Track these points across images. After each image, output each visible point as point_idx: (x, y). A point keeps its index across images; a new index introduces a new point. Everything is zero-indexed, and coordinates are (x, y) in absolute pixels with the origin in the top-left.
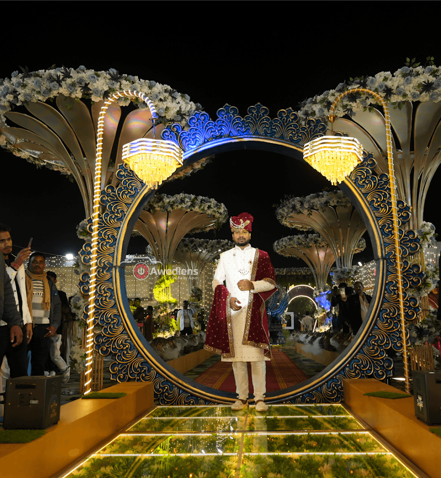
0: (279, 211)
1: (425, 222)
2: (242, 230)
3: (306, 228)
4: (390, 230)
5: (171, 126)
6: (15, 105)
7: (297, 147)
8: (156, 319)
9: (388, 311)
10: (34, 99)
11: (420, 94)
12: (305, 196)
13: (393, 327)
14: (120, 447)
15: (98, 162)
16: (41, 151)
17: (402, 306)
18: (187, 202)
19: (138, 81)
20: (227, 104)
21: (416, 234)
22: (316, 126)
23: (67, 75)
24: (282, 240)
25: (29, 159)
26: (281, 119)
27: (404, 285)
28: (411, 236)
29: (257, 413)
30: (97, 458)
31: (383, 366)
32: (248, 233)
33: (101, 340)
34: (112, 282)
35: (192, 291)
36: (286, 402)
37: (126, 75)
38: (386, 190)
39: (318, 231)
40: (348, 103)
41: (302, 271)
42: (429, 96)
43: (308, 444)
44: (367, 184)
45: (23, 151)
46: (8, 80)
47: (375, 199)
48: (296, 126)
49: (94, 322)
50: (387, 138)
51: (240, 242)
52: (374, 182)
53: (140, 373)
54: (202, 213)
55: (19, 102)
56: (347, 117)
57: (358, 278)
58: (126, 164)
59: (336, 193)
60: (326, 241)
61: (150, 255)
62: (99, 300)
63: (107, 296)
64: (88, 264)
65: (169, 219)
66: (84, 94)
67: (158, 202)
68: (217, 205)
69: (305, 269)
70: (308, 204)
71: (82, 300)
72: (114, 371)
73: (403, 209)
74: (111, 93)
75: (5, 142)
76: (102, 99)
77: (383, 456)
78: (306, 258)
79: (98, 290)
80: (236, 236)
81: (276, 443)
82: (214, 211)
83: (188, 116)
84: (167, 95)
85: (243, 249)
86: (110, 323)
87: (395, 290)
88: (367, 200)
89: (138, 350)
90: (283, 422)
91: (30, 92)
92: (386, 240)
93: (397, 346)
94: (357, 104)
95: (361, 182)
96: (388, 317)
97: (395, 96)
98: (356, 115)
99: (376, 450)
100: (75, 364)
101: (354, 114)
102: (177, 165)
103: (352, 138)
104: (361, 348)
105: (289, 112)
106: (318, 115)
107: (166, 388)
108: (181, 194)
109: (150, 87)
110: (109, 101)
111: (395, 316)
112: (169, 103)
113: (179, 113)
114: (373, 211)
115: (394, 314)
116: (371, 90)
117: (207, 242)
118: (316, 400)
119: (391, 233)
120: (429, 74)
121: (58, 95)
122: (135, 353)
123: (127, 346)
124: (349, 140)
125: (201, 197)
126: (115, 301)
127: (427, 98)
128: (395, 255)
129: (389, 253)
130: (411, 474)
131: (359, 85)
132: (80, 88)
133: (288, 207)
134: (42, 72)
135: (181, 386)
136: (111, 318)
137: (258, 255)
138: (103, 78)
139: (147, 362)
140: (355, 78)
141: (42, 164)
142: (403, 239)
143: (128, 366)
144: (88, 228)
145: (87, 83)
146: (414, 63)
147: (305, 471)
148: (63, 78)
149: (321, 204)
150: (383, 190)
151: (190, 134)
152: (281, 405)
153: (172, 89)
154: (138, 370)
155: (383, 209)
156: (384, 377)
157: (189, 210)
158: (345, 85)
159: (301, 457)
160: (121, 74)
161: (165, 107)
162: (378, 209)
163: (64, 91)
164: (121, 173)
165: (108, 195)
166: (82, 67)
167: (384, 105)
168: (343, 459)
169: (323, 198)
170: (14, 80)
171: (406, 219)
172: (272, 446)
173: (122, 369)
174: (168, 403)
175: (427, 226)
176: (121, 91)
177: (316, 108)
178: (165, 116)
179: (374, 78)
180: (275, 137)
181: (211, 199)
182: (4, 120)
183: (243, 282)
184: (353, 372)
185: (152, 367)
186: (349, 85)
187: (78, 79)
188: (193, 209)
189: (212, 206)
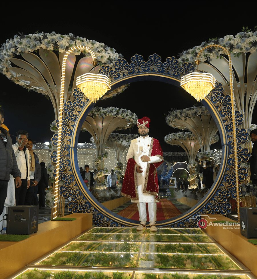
0: (168, 118)
1: (252, 124)
2: (144, 127)
3: (183, 128)
4: (231, 128)
5: (104, 67)
6: (16, 54)
7: (177, 79)
8: (96, 179)
9: (229, 175)
10: (26, 51)
11: (251, 48)
12: (183, 109)
13: (231, 185)
14: (72, 248)
15: (62, 87)
16: (31, 81)
17: (237, 173)
18: (114, 112)
19: (85, 40)
20: (137, 54)
21: (247, 131)
22: (188, 67)
23: (45, 37)
24: (170, 135)
25: (24, 86)
26: (168, 63)
27: (239, 160)
28: (243, 132)
29: (151, 232)
30: (58, 253)
31: (225, 207)
32: (147, 128)
33: (63, 189)
34: (70, 156)
35: (117, 164)
36: (168, 226)
37: (79, 37)
38: (229, 105)
39: (191, 130)
40: (207, 53)
41: (181, 154)
42: (255, 49)
43: (179, 249)
44: (218, 101)
45: (20, 81)
46: (12, 40)
47: (222, 110)
48: (177, 67)
49: (59, 179)
50: (230, 74)
51: (143, 134)
52: (222, 100)
53: (85, 208)
54: (123, 119)
55: (18, 52)
56: (207, 62)
57: (214, 158)
58: (78, 89)
59: (201, 107)
60: (195, 136)
61: (93, 143)
62: (62, 166)
63: (67, 164)
64: (56, 146)
65: (104, 121)
66: (54, 48)
67: (97, 112)
68: (131, 114)
69: (183, 153)
70: (184, 113)
71: (53, 167)
72: (70, 207)
73: (239, 116)
74: (70, 47)
75: (10, 76)
76: (65, 51)
77: (222, 256)
78: (183, 146)
79: (62, 161)
80: (140, 130)
81: (160, 248)
82: (130, 117)
83: (114, 61)
84: (102, 48)
85: (144, 138)
86: (68, 180)
87: (233, 163)
88: (218, 110)
89: (84, 195)
90: (166, 237)
91: (24, 47)
92: (229, 134)
93: (234, 196)
94: (213, 54)
95: (214, 100)
96: (229, 179)
97: (235, 49)
98: (212, 61)
99: (218, 253)
100: (49, 203)
101: (211, 60)
102: (108, 89)
103: (209, 74)
104: (213, 197)
105: (173, 59)
106: (190, 61)
107: (100, 217)
108: (111, 107)
109: (93, 44)
110: (69, 52)
111: (233, 178)
112: (103, 53)
113: (109, 59)
114: (221, 117)
115: (232, 177)
116: (221, 46)
117: (126, 136)
118: (186, 226)
119: (232, 130)
120: (256, 36)
121: (40, 49)
122: (82, 197)
123: (78, 193)
124: (207, 75)
125: (122, 109)
126: (71, 167)
127: (255, 51)
128: (233, 143)
129: (230, 142)
130: (236, 266)
131: (214, 43)
132: (52, 45)
133: (173, 116)
134: (31, 35)
135: (108, 216)
136: (69, 177)
137: (153, 141)
138: (65, 39)
139: (89, 202)
140: (212, 39)
141: (31, 89)
142: (239, 134)
143: (78, 204)
144: (56, 125)
145: (56, 41)
146: (247, 30)
147: (176, 263)
148: (43, 39)
149: (192, 114)
150: (227, 105)
151: (115, 72)
152: (165, 228)
153: (105, 45)
154: (84, 206)
155: (227, 116)
156: (226, 214)
157: (115, 117)
158: (206, 43)
159: (174, 255)
160: (76, 36)
161: (101, 56)
162: (224, 116)
163: (43, 46)
164: (75, 94)
165: (68, 106)
166: (54, 32)
167: (228, 54)
168: (198, 257)
169: (193, 111)
170: (15, 40)
171: (240, 122)
172: (158, 249)
173: (75, 206)
174: (100, 226)
175: (254, 126)
176: (76, 46)
177: (189, 57)
178: (101, 61)
179: (223, 39)
180: (165, 73)
181: (128, 111)
182: (10, 63)
183: (144, 157)
184: (207, 211)
185: (92, 205)
186: (209, 43)
187: (51, 39)
188: (117, 116)
189: (129, 115)
